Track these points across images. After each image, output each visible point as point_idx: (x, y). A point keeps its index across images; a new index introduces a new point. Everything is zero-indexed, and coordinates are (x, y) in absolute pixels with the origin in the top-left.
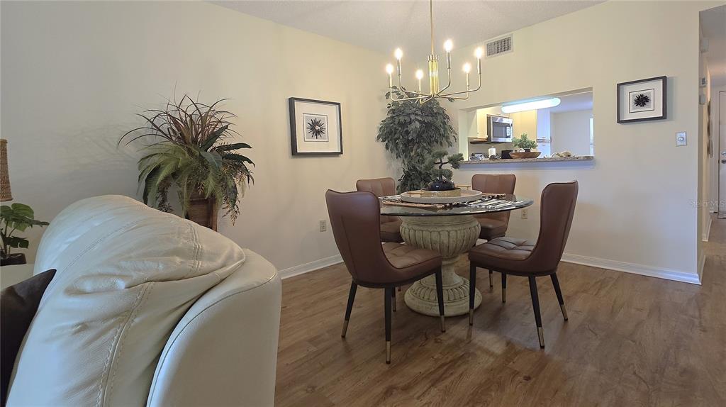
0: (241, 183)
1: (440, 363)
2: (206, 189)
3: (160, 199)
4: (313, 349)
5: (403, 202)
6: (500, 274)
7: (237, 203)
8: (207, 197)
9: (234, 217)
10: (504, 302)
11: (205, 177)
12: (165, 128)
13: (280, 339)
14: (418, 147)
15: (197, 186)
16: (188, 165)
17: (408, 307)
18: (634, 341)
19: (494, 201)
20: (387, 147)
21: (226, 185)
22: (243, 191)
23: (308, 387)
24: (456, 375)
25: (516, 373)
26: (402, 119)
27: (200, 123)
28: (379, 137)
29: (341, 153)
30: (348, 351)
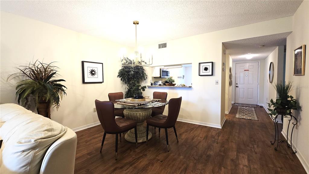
0: (61, 95)
1: (134, 159)
2: (46, 98)
3: (26, 101)
4: (89, 157)
5: (124, 103)
6: (158, 128)
7: (59, 102)
8: (47, 101)
9: (57, 108)
10: (159, 137)
11: (46, 93)
12: (28, 73)
13: (77, 154)
14: (133, 80)
15: (42, 96)
16: (38, 89)
17: (126, 140)
18: (196, 148)
19: (156, 103)
20: (121, 80)
21: (55, 97)
22: (62, 98)
23: (87, 170)
24: (139, 162)
25: (159, 160)
26: (127, 70)
27: (44, 71)
28: (118, 76)
29: (103, 82)
30: (102, 157)
